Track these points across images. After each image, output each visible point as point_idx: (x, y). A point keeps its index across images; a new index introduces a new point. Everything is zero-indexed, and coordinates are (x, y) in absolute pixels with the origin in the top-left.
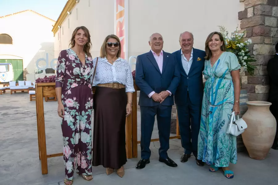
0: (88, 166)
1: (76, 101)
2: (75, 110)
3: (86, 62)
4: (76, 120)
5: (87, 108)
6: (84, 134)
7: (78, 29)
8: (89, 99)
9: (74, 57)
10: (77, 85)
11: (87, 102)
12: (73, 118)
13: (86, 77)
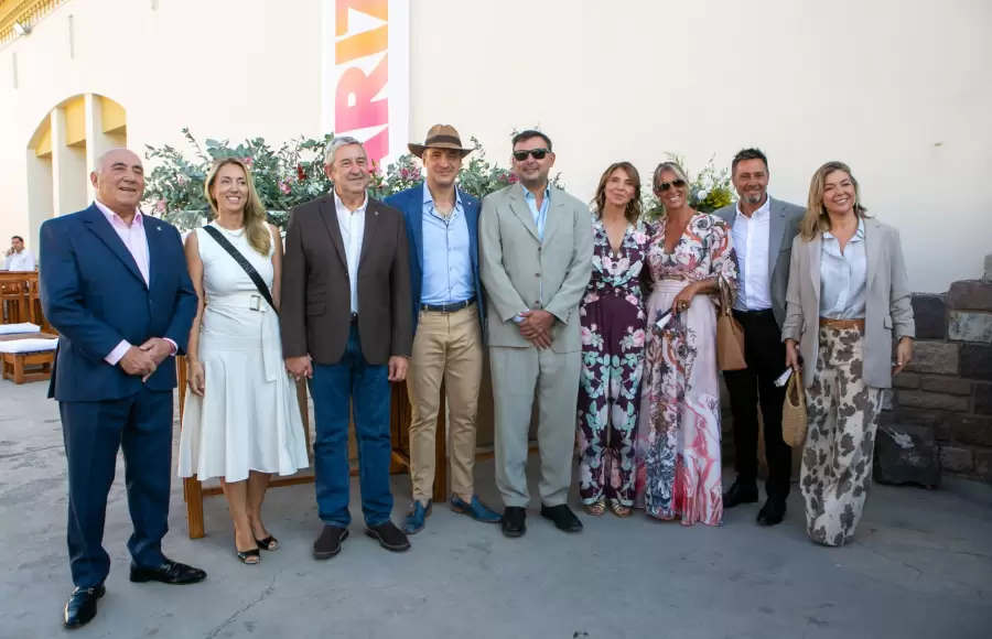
0: (622, 484)
1: (597, 332)
2: (597, 354)
3: (623, 243)
4: (599, 375)
5: (623, 350)
6: (617, 408)
7: (614, 168)
8: (630, 329)
9: (595, 232)
10: (597, 298)
11: (626, 338)
12: (591, 370)
13: (618, 281)
